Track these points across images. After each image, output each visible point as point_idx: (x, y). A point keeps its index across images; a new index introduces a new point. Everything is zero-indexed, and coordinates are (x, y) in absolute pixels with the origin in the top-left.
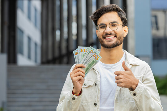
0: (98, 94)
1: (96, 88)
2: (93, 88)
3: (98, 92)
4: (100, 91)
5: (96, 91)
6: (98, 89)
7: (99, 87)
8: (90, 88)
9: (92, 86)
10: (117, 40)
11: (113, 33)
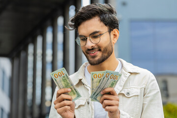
0: (92, 115)
1: (89, 108)
2: (85, 107)
3: (92, 112)
4: (94, 111)
5: (89, 111)
6: (92, 109)
7: (93, 106)
8: (82, 108)
9: (83, 105)
10: (102, 54)
11: (96, 47)
